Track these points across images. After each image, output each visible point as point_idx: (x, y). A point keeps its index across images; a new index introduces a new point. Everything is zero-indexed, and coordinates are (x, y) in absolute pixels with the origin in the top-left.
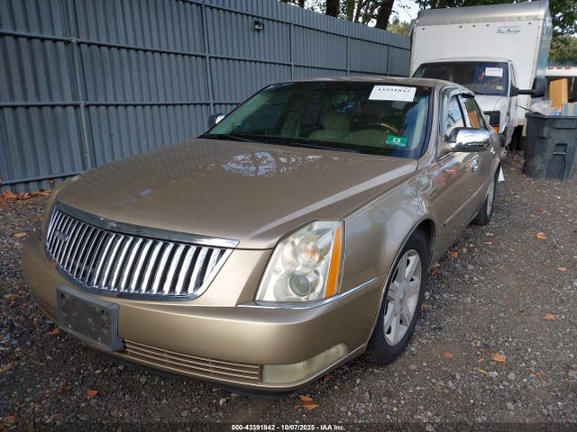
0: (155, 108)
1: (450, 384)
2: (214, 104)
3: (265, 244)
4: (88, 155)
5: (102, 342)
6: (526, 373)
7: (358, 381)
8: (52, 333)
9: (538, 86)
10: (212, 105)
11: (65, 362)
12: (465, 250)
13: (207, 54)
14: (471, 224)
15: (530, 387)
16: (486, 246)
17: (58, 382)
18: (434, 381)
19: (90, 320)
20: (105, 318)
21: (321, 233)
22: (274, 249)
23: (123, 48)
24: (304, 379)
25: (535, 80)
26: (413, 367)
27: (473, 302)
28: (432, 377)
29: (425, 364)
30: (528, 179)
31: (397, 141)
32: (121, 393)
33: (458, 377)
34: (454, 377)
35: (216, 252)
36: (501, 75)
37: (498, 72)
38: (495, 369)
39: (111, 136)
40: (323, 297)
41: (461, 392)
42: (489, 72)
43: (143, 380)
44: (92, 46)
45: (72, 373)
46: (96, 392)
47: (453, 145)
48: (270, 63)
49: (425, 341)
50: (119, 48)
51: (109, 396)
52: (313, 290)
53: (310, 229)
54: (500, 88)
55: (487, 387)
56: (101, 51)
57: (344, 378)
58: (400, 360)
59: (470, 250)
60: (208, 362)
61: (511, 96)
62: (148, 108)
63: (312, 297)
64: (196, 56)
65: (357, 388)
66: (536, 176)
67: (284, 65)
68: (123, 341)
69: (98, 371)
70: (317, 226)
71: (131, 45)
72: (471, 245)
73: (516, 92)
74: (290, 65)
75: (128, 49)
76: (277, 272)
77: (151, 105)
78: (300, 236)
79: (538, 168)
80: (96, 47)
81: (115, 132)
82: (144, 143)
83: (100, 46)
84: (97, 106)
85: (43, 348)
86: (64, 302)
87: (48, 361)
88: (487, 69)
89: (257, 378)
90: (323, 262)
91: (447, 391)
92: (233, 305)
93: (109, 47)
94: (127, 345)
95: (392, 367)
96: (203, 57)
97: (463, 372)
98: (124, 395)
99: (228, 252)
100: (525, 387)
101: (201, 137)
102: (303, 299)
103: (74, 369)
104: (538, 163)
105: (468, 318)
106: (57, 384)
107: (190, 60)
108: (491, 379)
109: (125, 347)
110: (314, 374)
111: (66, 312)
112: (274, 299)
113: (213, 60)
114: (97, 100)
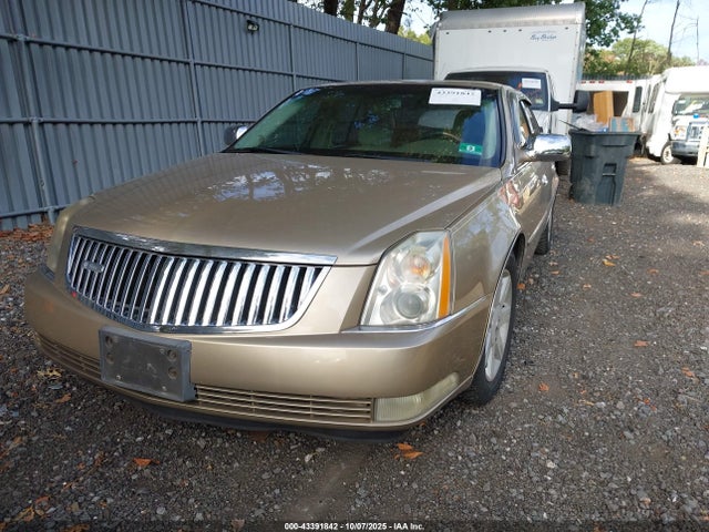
0: (130, 127)
1: (560, 418)
2: (202, 122)
3: (367, 259)
4: (45, 188)
5: (168, 391)
6: (633, 401)
7: (459, 423)
8: (62, 401)
9: (580, 100)
10: (199, 124)
11: (91, 432)
12: (531, 281)
13: (191, 60)
14: (536, 253)
15: (642, 415)
16: (553, 276)
17: (92, 455)
18: (541, 417)
19: (149, 365)
20: (172, 359)
21: (428, 244)
22: (378, 264)
23: (85, 49)
24: (420, 415)
25: (577, 93)
26: (514, 405)
27: (557, 333)
28: (538, 413)
29: (525, 400)
30: (576, 205)
31: (471, 149)
32: (181, 460)
33: (566, 411)
34: (561, 412)
35: (310, 272)
36: (539, 87)
37: (535, 84)
38: (601, 400)
39: (74, 163)
40: (437, 317)
41: (573, 425)
42: (527, 83)
43: (202, 443)
44: (45, 46)
45: (107, 443)
46: (148, 461)
47: (531, 154)
48: (268, 72)
49: (518, 377)
50: (80, 49)
51: (165, 464)
52: (425, 311)
53: (414, 241)
54: (539, 101)
55: (599, 418)
56: (55, 52)
57: (441, 421)
58: (497, 399)
59: (537, 281)
60: (308, 402)
61: (552, 110)
62: (120, 127)
63: (424, 318)
64: (178, 62)
65: (460, 431)
66: (584, 202)
67: (284, 74)
68: (195, 389)
69: (139, 439)
70: (420, 237)
71: (95, 45)
72: (537, 276)
73: (556, 106)
74: (292, 76)
75: (91, 51)
76: (383, 292)
77: (124, 124)
78: (403, 249)
79: (586, 193)
80: (50, 48)
81: (79, 158)
82: (116, 172)
83: (55, 46)
84: (55, 123)
85: (54, 418)
86: (109, 346)
87: (68, 433)
88: (523, 80)
89: (368, 416)
90: (432, 279)
91: (558, 426)
92: (336, 331)
93: (67, 48)
94: (199, 393)
95: (490, 406)
96: (187, 64)
97: (569, 405)
98: (184, 462)
99: (325, 269)
100: (637, 415)
101: (224, 152)
102: (414, 321)
103: (107, 438)
104: (587, 186)
105: (556, 350)
106: (91, 456)
107: (170, 66)
108: (600, 410)
109: (197, 396)
110: (428, 410)
111: (112, 359)
112: (381, 323)
113: (198, 67)
114: (53, 116)
